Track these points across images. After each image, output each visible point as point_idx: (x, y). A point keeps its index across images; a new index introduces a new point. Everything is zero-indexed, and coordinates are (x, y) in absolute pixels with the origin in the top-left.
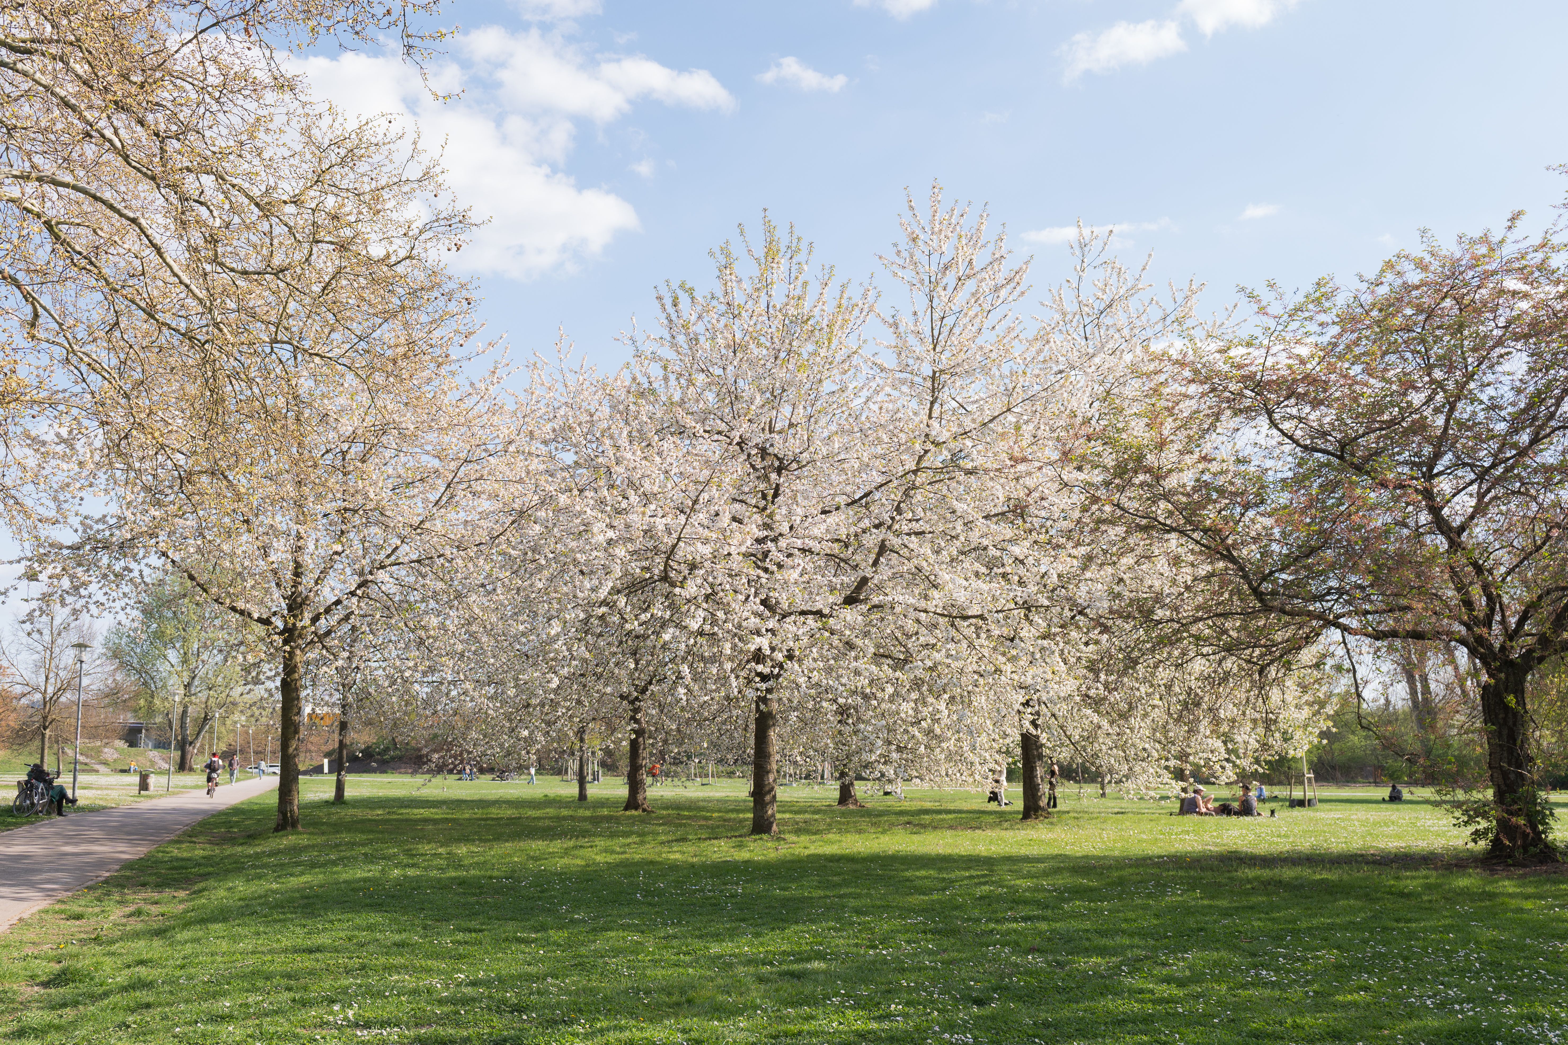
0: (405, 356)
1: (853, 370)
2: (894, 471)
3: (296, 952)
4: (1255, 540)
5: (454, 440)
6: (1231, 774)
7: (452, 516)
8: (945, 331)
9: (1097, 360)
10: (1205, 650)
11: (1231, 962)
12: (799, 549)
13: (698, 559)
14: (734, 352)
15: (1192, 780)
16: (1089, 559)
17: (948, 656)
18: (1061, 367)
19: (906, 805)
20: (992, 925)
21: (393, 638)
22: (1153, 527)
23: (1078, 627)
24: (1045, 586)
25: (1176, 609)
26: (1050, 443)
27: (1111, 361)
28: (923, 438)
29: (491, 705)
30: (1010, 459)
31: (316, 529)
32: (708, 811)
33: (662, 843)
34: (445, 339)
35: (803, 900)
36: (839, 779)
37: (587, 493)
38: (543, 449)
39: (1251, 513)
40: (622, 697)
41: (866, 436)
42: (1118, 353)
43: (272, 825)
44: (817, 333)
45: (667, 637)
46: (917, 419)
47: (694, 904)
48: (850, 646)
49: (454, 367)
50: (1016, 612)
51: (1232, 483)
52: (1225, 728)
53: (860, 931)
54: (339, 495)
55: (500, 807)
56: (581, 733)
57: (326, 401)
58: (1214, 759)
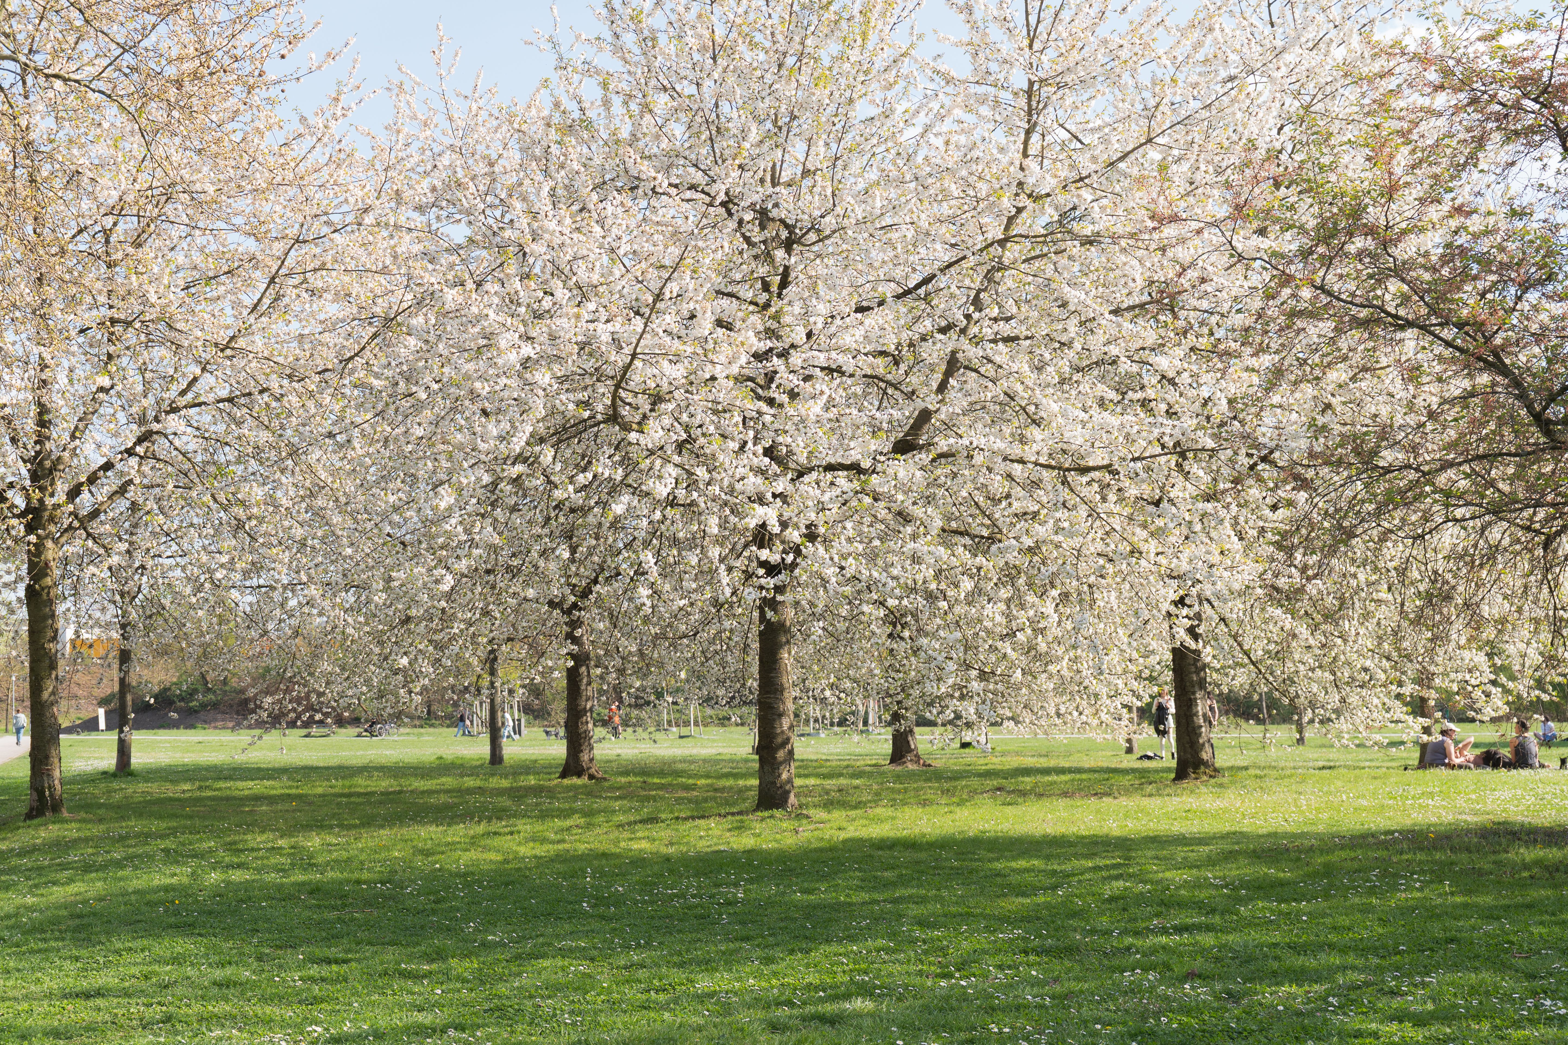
0: (195, 76)
1: (902, 83)
2: (970, 242)
3: (65, 996)
4: (1539, 338)
5: (278, 208)
6: (1500, 704)
7: (279, 327)
8: (1047, 16)
9: (1289, 58)
10: (1459, 513)
11: (1497, 988)
12: (823, 369)
13: (665, 387)
14: (714, 58)
15: (1439, 715)
16: (1278, 372)
17: (1058, 530)
18: (1233, 72)
19: (996, 762)
20: (1129, 940)
21: (195, 521)
22: (1378, 321)
23: (1260, 480)
24: (1208, 418)
25: (1414, 449)
26: (1216, 192)
27: (1312, 60)
28: (1014, 189)
29: (350, 620)
30: (1152, 218)
31: (67, 352)
32: (690, 777)
33: (620, 826)
34: (257, 47)
35: (837, 907)
36: (889, 724)
37: (488, 286)
38: (419, 220)
39: (1533, 296)
40: (552, 604)
41: (925, 188)
42: (1322, 45)
43: (23, 809)
44: (844, 24)
45: (618, 509)
46: (1005, 160)
47: (670, 917)
48: (904, 517)
49: (274, 91)
50: (1163, 459)
51: (1502, 249)
52: (1489, 633)
53: (925, 952)
54: (102, 299)
55: (370, 777)
56: (491, 661)
57: (75, 151)
58: (1473, 682)
